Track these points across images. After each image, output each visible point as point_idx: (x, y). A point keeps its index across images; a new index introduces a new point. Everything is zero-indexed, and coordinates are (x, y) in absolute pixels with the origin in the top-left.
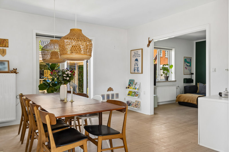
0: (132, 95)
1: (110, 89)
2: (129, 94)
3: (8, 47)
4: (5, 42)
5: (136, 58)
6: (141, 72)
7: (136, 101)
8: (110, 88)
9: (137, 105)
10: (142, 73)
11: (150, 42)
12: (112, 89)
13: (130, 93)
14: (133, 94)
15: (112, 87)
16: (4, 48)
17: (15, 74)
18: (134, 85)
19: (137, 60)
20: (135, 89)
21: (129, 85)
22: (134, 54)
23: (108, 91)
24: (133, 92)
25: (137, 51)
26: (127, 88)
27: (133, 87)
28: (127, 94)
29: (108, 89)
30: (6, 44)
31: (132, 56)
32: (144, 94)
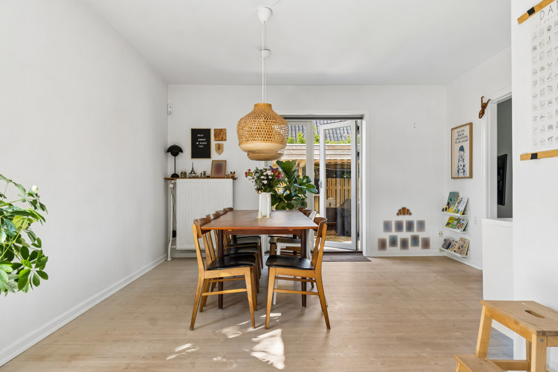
0: (453, 227)
1: (404, 211)
2: (448, 224)
3: (225, 140)
4: (222, 133)
5: (460, 145)
6: (468, 175)
7: (461, 239)
8: (404, 209)
9: (462, 247)
10: (471, 176)
11: (484, 106)
12: (408, 210)
13: (451, 221)
14: (455, 222)
15: (408, 208)
16: (221, 142)
17: (231, 180)
18: (456, 204)
19: (462, 149)
20: (457, 213)
21: (448, 204)
22: (457, 137)
23: (398, 214)
24: (456, 220)
25: (462, 129)
26: (443, 210)
27: (455, 208)
28: (446, 223)
29: (400, 211)
30: (224, 136)
31: (454, 140)
32: (475, 223)
